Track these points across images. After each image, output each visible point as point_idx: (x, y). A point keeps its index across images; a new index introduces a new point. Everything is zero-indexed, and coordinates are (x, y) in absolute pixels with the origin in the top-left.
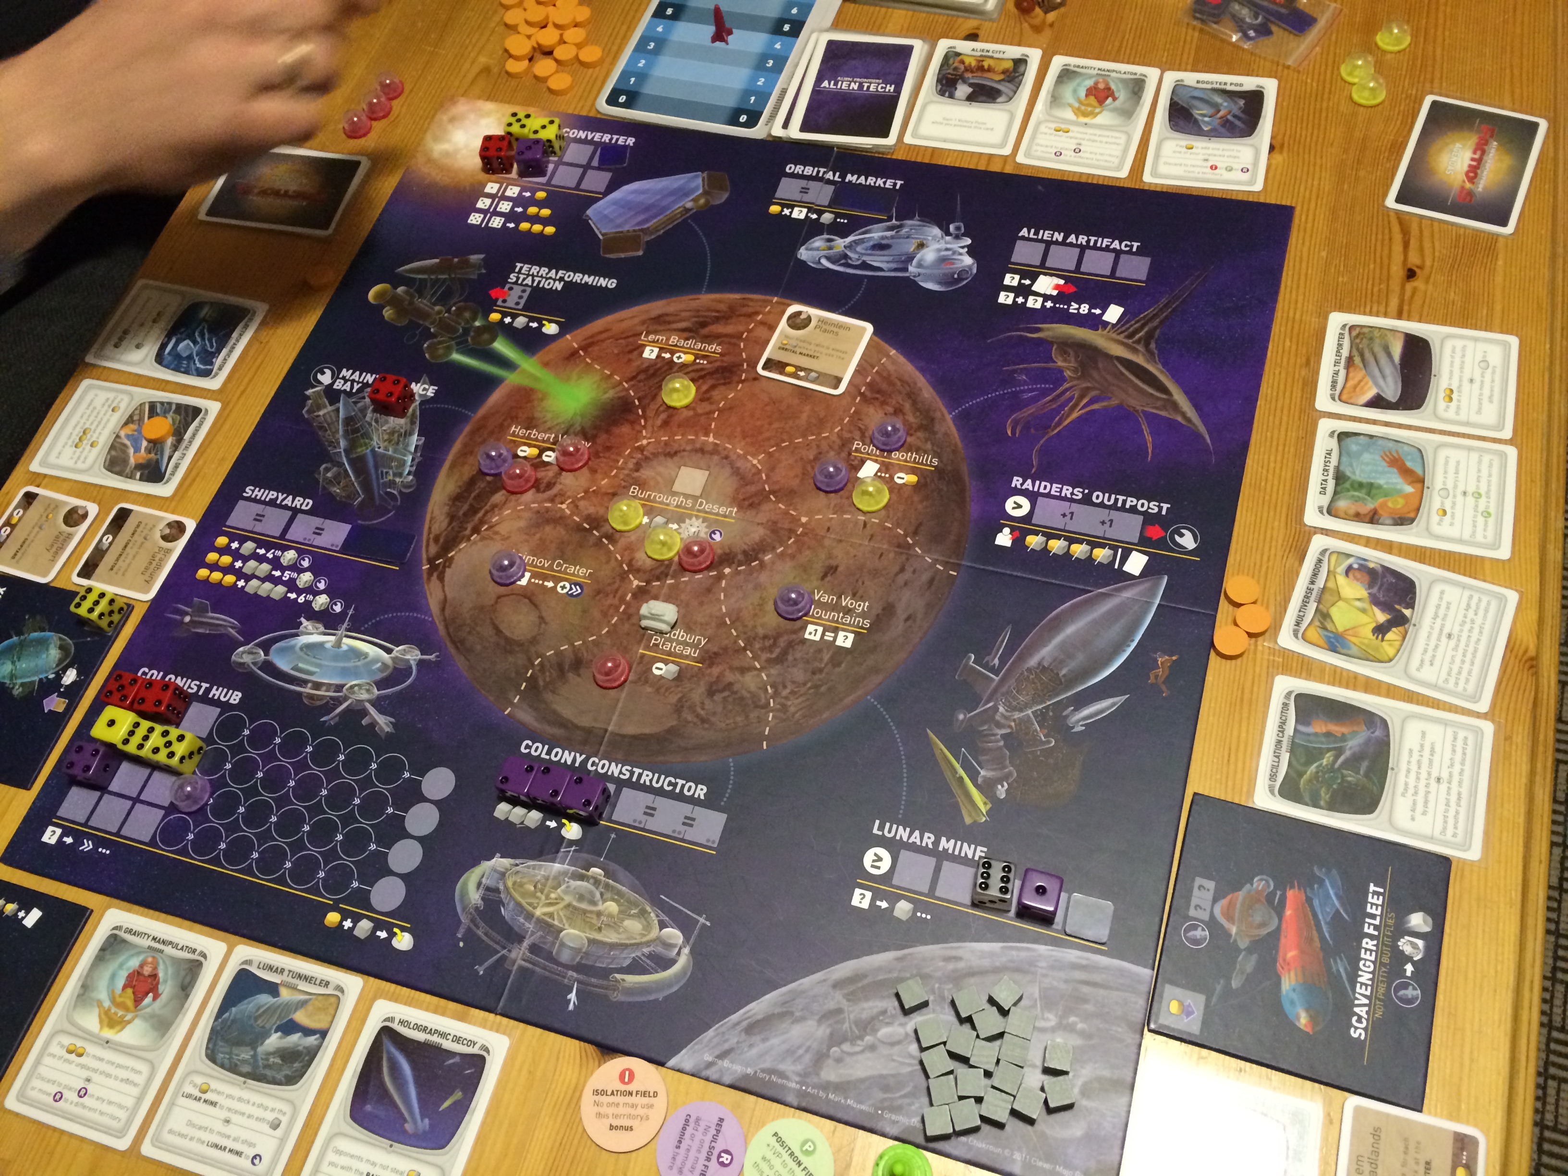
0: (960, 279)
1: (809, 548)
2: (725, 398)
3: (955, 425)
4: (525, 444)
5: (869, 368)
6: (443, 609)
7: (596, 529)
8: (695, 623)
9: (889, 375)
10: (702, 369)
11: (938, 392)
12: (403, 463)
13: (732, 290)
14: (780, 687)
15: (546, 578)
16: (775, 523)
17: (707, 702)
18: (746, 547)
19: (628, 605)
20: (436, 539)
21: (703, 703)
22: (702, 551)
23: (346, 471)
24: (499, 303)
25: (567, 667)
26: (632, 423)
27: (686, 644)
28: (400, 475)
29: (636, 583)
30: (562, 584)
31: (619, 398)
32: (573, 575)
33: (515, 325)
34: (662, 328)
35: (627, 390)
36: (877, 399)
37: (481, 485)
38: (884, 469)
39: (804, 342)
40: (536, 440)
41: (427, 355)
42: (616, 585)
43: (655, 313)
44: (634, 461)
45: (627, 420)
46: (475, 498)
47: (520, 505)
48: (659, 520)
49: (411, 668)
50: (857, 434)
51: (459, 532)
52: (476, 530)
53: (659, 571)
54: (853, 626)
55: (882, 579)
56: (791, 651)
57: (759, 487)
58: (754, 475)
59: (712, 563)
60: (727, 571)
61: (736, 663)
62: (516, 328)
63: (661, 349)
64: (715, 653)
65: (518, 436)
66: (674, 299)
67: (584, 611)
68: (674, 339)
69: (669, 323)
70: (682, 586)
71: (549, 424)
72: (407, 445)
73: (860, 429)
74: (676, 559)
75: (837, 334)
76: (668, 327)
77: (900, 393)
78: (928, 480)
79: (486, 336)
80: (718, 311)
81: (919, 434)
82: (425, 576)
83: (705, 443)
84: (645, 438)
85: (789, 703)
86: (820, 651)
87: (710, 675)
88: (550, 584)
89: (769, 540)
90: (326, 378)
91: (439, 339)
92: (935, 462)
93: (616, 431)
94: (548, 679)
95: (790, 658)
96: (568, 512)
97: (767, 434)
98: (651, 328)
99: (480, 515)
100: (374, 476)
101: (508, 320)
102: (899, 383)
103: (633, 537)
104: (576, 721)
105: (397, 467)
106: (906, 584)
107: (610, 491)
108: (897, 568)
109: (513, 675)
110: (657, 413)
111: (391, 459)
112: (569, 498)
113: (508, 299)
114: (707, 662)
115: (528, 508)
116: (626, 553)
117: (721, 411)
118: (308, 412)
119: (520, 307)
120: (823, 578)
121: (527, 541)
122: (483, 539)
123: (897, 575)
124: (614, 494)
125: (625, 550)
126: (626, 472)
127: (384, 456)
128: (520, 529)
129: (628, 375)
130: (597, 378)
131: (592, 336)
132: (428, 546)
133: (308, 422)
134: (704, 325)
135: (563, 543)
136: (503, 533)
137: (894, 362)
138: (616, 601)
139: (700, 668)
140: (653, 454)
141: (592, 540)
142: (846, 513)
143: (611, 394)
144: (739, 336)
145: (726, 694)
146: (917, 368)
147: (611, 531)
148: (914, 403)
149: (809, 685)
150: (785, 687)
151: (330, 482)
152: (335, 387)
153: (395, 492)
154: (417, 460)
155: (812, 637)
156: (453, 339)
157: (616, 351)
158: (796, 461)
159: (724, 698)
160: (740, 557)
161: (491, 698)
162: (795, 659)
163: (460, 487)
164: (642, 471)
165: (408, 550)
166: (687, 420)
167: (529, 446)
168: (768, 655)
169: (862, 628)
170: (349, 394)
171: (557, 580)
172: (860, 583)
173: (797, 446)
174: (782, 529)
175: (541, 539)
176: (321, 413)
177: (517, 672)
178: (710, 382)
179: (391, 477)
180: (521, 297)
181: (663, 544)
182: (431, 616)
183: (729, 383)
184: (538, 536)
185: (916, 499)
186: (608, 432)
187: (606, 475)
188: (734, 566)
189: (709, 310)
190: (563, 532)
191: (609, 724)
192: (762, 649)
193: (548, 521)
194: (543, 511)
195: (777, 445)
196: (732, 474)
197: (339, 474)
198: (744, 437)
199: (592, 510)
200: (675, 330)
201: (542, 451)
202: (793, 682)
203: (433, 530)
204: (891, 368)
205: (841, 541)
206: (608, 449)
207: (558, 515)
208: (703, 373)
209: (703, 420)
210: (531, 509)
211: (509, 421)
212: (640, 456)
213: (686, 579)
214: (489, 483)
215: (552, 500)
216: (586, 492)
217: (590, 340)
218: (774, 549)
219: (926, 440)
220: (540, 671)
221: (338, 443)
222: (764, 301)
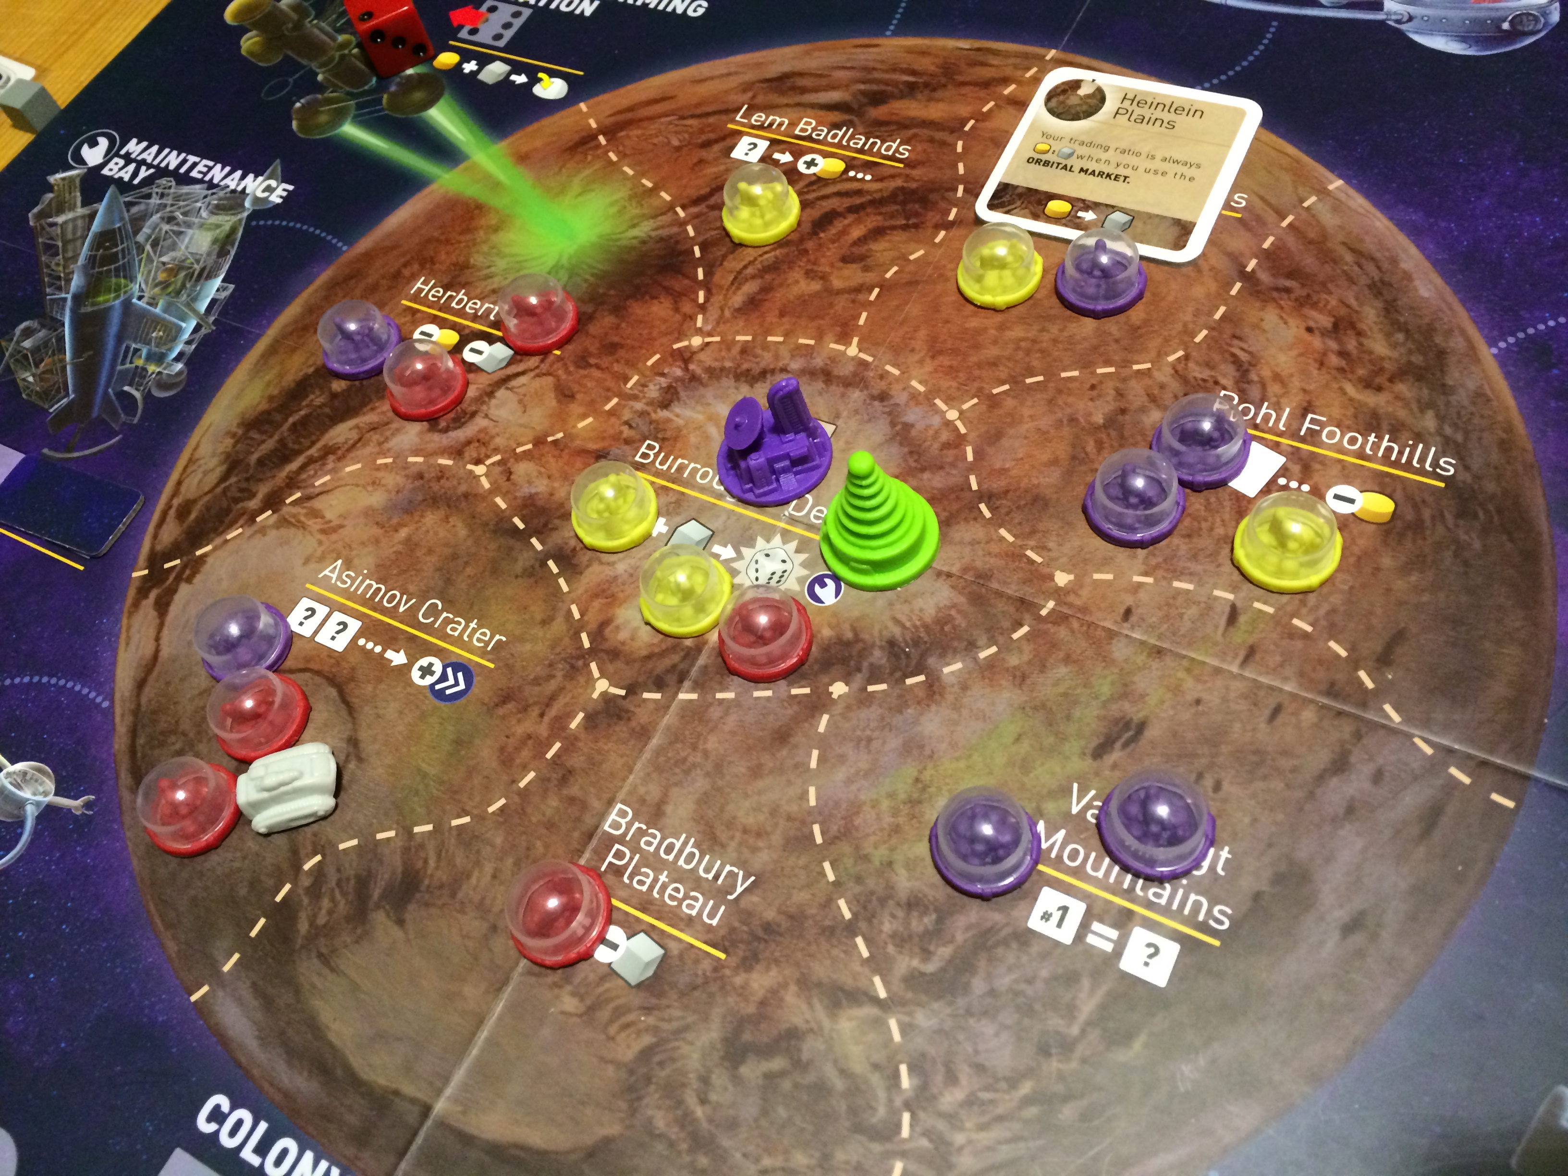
0: (1515, 34)
1: (1068, 659)
2: (903, 258)
3: (1507, 375)
4: (434, 320)
5: (1270, 217)
6: (141, 685)
7: (539, 533)
8: (729, 825)
9: (1324, 237)
10: (859, 192)
11: (1457, 288)
12: (173, 333)
13: (950, 31)
14: (939, 1078)
15: (391, 638)
16: (983, 576)
17: (720, 1078)
18: (897, 631)
19: (571, 743)
20: (183, 513)
21: (705, 1080)
22: (778, 628)
23: (61, 339)
24: (464, 34)
25: (376, 894)
26: (677, 297)
27: (693, 881)
28: (159, 358)
29: (602, 685)
30: (424, 662)
31: (661, 239)
32: (458, 641)
33: (482, 77)
34: (784, 100)
35: (683, 224)
36: (1288, 290)
37: (317, 399)
38: (1296, 469)
39: (1090, 144)
40: (461, 313)
41: (294, 124)
42: (553, 685)
43: (774, 71)
44: (663, 382)
45: (668, 290)
46: (294, 426)
47: (384, 454)
48: (693, 531)
49: (21, 824)
50: (1227, 373)
51: (237, 501)
52: (273, 502)
53: (667, 662)
54: (1177, 915)
55: (1277, 784)
56: (982, 964)
57: (953, 478)
58: (946, 446)
59: (802, 662)
60: (838, 689)
61: (820, 970)
62: (482, 83)
63: (774, 142)
64: (768, 927)
65: (425, 302)
66: (821, 44)
67: (458, 743)
68: (807, 125)
69: (803, 90)
70: (715, 713)
71: (495, 283)
72: (194, 299)
73: (1236, 361)
74: (714, 637)
75: (1171, 125)
76: (798, 99)
77: (1351, 280)
78: (1427, 514)
79: (418, 96)
80: (914, 73)
81: (1402, 388)
82: (132, 593)
83: (835, 358)
84: (699, 332)
85: (959, 1139)
86: (1071, 979)
87: (743, 992)
88: (398, 658)
89: (960, 621)
90: (93, 156)
91: (329, 94)
92: (1448, 466)
93: (637, 309)
94: (321, 920)
95: (978, 985)
96: (486, 484)
97: (992, 352)
98: (760, 99)
99: (294, 466)
100: (109, 356)
101: (470, 67)
102: (1349, 257)
103: (622, 567)
104: (357, 1062)
105: (160, 342)
106: (1350, 810)
107: (592, 446)
108: (1322, 757)
109: (243, 891)
110: (738, 280)
111: (156, 322)
112: (496, 451)
113: (482, 27)
114: (741, 951)
115: (400, 464)
116: (597, 604)
117: (886, 287)
118: (42, 215)
119: (501, 43)
120: (1099, 752)
121: (377, 541)
122: (284, 522)
123: (1321, 778)
124: (600, 455)
125: (596, 596)
126: (639, 406)
127: (143, 314)
128: (368, 513)
129: (693, 193)
130: (623, 193)
131: (631, 109)
132: (159, 525)
133: (31, 235)
134: (878, 98)
135: (454, 557)
136: (329, 515)
137: (1338, 206)
138: (543, 730)
139: (718, 966)
140: (710, 371)
141: (523, 560)
142: (1180, 574)
143: (644, 229)
144: (955, 127)
145: (777, 1064)
146: (1401, 225)
147: (573, 542)
148: (1390, 309)
149: (1026, 1088)
150: (952, 1079)
151: (23, 359)
152: (105, 172)
153: (137, 395)
154: (203, 331)
155: (1048, 929)
156: (353, 96)
157: (675, 142)
158: (1059, 424)
159: (770, 1077)
160: (878, 656)
161: (172, 947)
162: (992, 993)
163: (271, 399)
164: (677, 408)
165: (112, 529)
166: (804, 301)
167: (443, 324)
168: (915, 963)
169: (1204, 927)
170: (123, 186)
171: (416, 648)
172: (1209, 782)
173: (1064, 388)
174: (1000, 594)
175: (408, 540)
176: (60, 219)
177: (254, 883)
178: (873, 221)
179: (140, 362)
180: (507, 26)
181: (686, 595)
182: (111, 697)
183: (916, 226)
184: (403, 533)
185: (1387, 561)
186: (618, 310)
187: (592, 408)
188: (859, 678)
189: (894, 70)
190: (463, 532)
191: (439, 1092)
192: (901, 940)
193: (434, 501)
194: (430, 474)
195: (1015, 380)
196: (891, 440)
197: (46, 344)
198: (935, 353)
199: (541, 486)
200: (813, 106)
201: (466, 337)
202: (980, 1069)
203: (183, 489)
204: (1329, 220)
205: (1159, 652)
206: (611, 348)
207: (463, 488)
208: (858, 201)
209: (841, 303)
210: (407, 466)
211: (416, 267)
212: (679, 372)
213: (730, 695)
214: (334, 396)
215: (457, 452)
216: (539, 442)
217: (629, 116)
218: (972, 646)
219: (1424, 407)
220: (308, 891)
221: (69, 281)
222: (1026, 56)
